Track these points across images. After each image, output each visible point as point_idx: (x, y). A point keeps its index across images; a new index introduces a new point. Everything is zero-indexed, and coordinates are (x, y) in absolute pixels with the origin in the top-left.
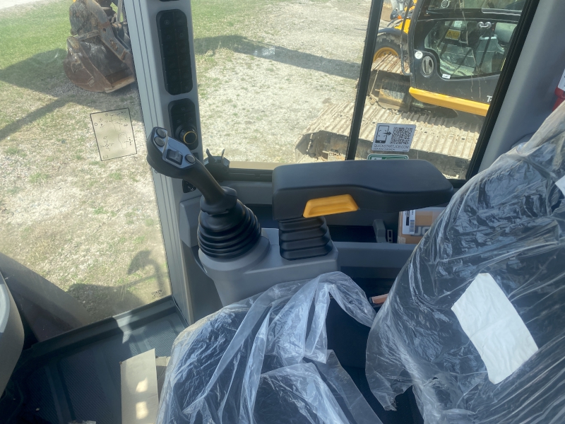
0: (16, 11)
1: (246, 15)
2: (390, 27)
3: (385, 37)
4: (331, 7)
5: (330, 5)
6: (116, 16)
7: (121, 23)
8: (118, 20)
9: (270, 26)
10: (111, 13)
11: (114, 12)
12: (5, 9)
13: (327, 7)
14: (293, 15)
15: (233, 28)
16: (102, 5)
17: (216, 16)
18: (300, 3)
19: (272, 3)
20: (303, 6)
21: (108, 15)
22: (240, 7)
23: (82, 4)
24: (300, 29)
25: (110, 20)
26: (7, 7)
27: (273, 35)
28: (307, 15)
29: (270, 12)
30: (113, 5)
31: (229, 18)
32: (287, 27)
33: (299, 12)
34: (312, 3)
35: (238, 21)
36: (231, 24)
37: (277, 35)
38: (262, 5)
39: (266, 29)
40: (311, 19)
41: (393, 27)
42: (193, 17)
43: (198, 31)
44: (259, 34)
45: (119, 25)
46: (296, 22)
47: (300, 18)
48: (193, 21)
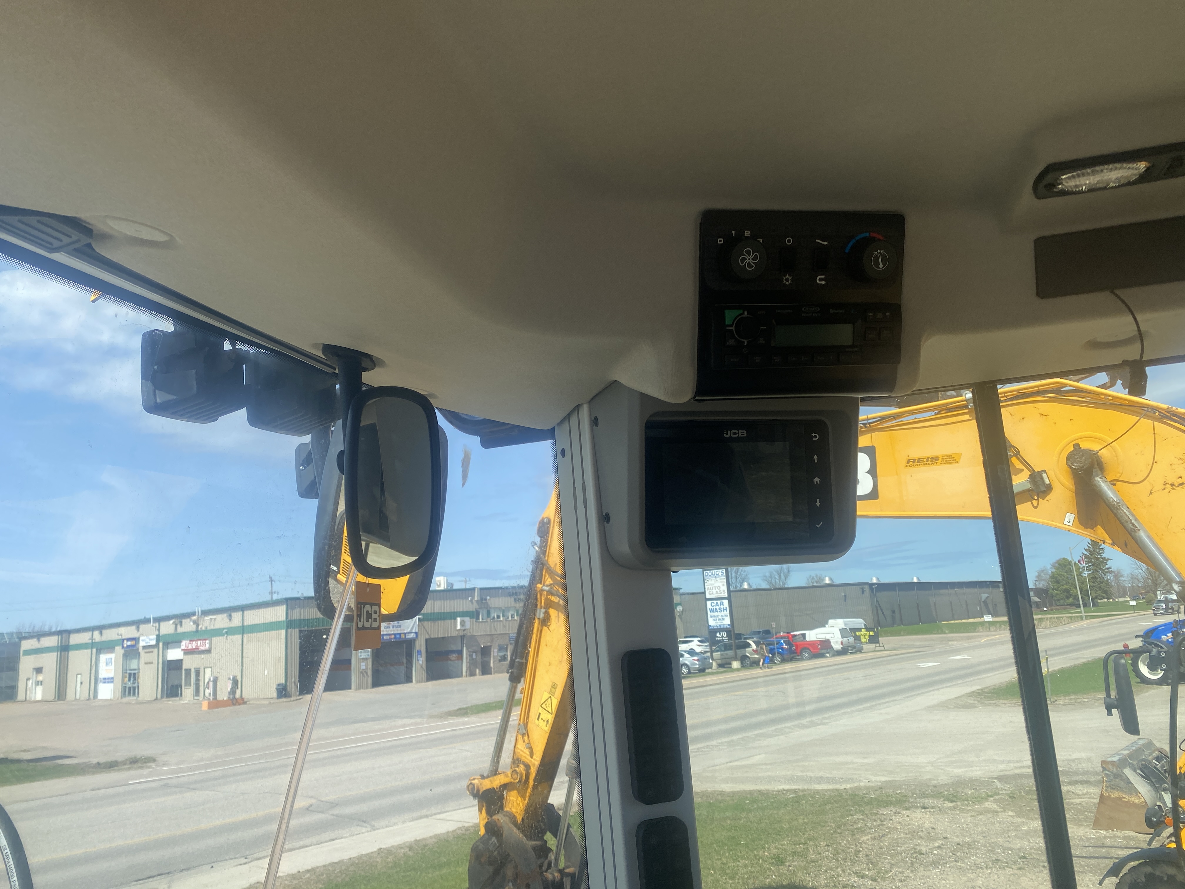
0: (379, 860)
1: (810, 840)
2: (1155, 844)
3: (1148, 869)
4: (997, 812)
5: (994, 806)
6: (552, 856)
7: (561, 871)
8: (557, 864)
9: (865, 860)
10: (543, 851)
11: (550, 850)
12: (361, 857)
13: (987, 811)
14: (913, 834)
15: (783, 869)
16: (530, 838)
17: (747, 845)
18: (925, 808)
19: (862, 812)
20: (932, 814)
21: (539, 857)
22: (795, 823)
23: (494, 839)
24: (935, 864)
25: (541, 867)
26: (364, 853)
27: (874, 880)
28: (946, 831)
29: (862, 831)
30: (548, 836)
31: (773, 849)
32: (903, 860)
33: (927, 825)
34: (950, 805)
35: (794, 854)
36: (779, 861)
37: (883, 879)
38: (842, 817)
39: (856, 868)
40: (958, 840)
41: (1163, 845)
42: (701, 851)
43: (710, 879)
44: (843, 879)
45: (556, 874)
46: (924, 849)
47: (930, 838)
48: (701, 859)
